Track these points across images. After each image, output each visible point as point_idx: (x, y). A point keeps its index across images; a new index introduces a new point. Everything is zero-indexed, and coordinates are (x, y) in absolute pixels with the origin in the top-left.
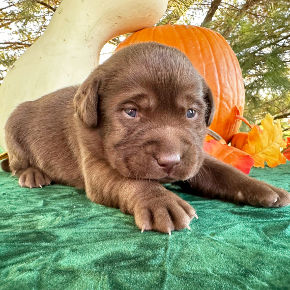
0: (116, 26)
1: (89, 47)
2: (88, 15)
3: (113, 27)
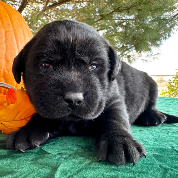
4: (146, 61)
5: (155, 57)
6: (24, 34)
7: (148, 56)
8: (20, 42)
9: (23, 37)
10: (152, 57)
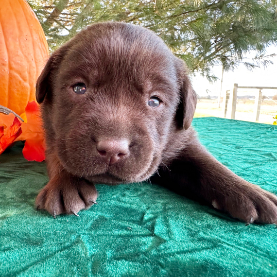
4: (251, 65)
5: (268, 60)
6: (19, 28)
7: (256, 58)
8: (10, 39)
9: (17, 31)
10: (262, 60)
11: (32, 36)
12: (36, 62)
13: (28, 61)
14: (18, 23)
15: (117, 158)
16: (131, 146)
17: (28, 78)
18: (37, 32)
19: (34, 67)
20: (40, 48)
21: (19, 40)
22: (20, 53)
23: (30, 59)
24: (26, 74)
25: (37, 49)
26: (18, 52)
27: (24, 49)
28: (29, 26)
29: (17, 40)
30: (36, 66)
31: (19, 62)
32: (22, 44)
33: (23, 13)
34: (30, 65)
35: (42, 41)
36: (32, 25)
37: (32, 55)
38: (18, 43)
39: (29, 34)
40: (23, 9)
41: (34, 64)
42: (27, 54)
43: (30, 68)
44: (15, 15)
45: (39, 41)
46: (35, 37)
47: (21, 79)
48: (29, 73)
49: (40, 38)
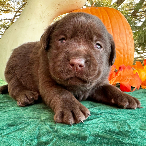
0: (58, 10)
1: (42, 22)
2: (41, 5)
3: (56, 11)
11: (126, 32)
12: (127, 44)
13: (123, 44)
14: (119, 26)
15: (79, 68)
16: (85, 62)
17: (123, 52)
18: (128, 29)
19: (126, 47)
20: (129, 37)
21: (120, 35)
22: (120, 40)
23: (124, 43)
24: (122, 51)
25: (128, 38)
26: (119, 40)
27: (121, 39)
28: (124, 27)
29: (119, 35)
30: (127, 46)
31: (119, 45)
32: (121, 36)
33: (121, 21)
34: (124, 46)
35: (130, 33)
36: (126, 26)
37: (125, 41)
38: (119, 36)
39: (124, 31)
40: (122, 19)
41: (126, 45)
42: (123, 41)
43: (124, 47)
44: (118, 23)
45: (129, 33)
46: (127, 31)
47: (119, 53)
48: (124, 50)
49: (129, 31)
